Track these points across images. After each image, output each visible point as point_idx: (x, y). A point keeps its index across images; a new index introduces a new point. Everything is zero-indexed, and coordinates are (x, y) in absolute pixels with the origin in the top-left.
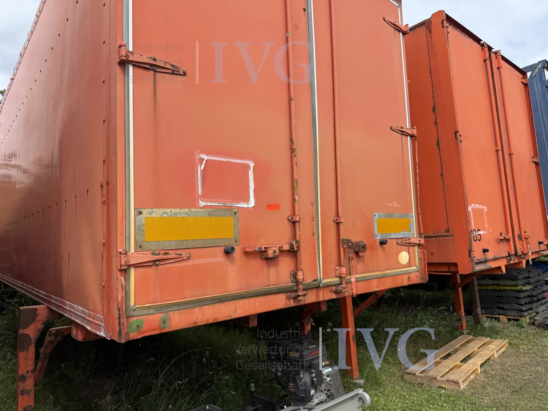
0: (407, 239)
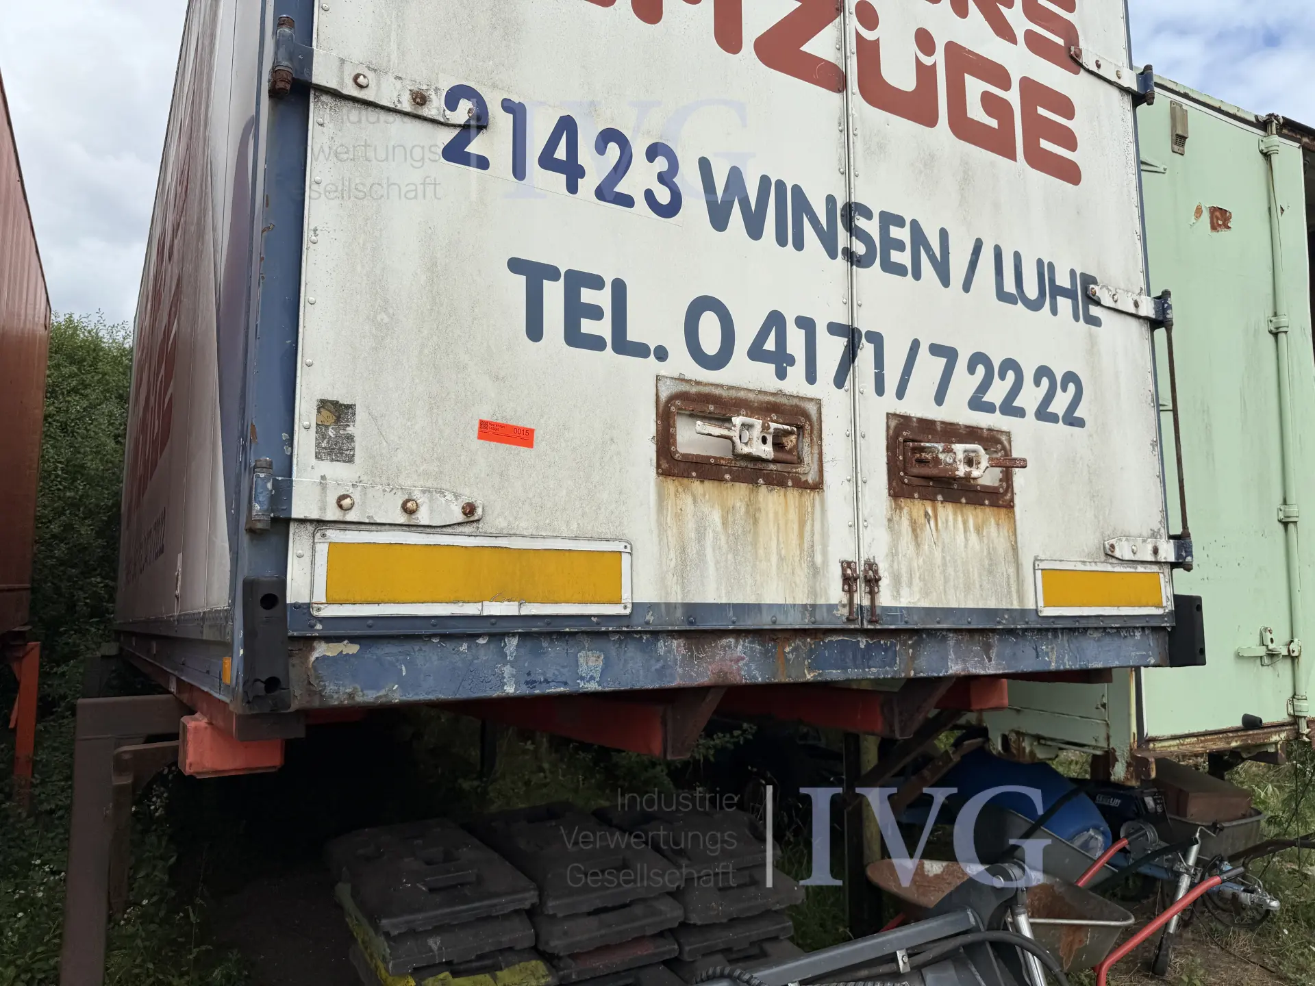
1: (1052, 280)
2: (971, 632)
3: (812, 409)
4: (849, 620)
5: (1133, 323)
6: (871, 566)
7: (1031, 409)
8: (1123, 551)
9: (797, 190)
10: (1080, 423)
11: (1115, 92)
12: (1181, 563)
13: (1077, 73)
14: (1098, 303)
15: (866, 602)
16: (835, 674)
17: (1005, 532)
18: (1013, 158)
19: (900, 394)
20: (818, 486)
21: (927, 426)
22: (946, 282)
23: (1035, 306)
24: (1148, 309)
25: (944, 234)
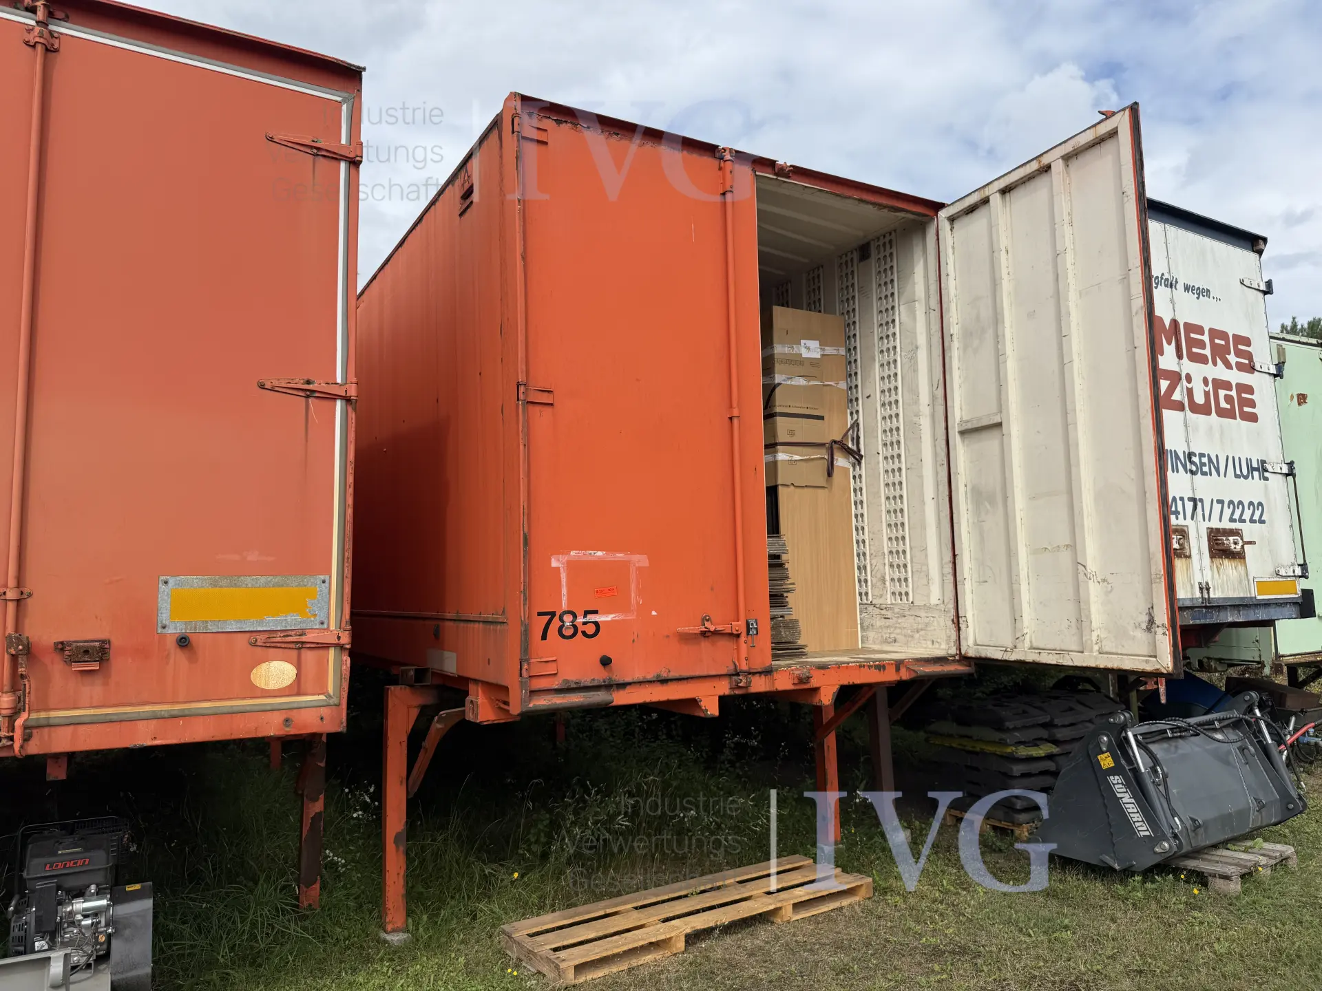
0: (293, 633)
1: (1251, 465)
2: (1234, 606)
3: (1186, 529)
4: (1202, 603)
5: (1280, 476)
6: (1207, 583)
7: (1248, 520)
8: (1283, 573)
9: (1175, 451)
10: (1263, 522)
11: (1267, 376)
12: (1304, 576)
13: (1253, 373)
14: (1267, 471)
15: (1207, 597)
16: (1198, 622)
17: (1243, 568)
18: (1236, 419)
19: (1209, 520)
20: (1189, 557)
21: (1218, 530)
22: (1219, 475)
23: (1246, 477)
24: (1285, 470)
25: (1217, 456)
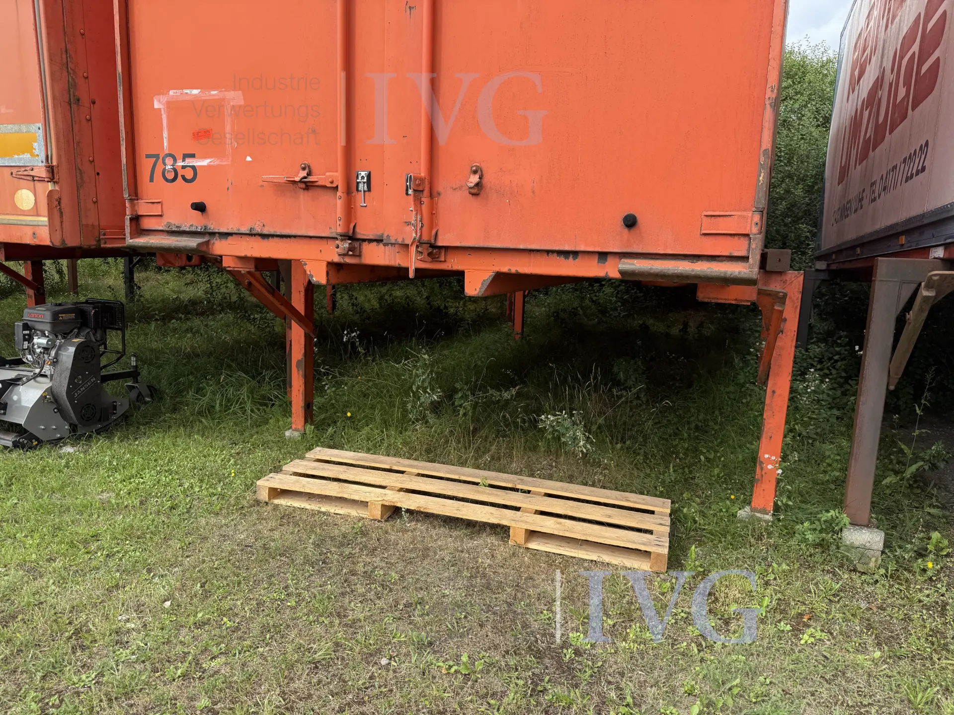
0: (27, 168)
